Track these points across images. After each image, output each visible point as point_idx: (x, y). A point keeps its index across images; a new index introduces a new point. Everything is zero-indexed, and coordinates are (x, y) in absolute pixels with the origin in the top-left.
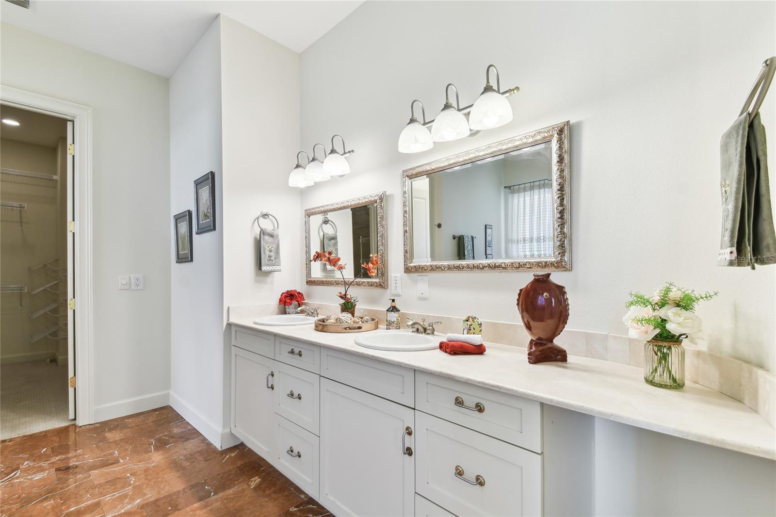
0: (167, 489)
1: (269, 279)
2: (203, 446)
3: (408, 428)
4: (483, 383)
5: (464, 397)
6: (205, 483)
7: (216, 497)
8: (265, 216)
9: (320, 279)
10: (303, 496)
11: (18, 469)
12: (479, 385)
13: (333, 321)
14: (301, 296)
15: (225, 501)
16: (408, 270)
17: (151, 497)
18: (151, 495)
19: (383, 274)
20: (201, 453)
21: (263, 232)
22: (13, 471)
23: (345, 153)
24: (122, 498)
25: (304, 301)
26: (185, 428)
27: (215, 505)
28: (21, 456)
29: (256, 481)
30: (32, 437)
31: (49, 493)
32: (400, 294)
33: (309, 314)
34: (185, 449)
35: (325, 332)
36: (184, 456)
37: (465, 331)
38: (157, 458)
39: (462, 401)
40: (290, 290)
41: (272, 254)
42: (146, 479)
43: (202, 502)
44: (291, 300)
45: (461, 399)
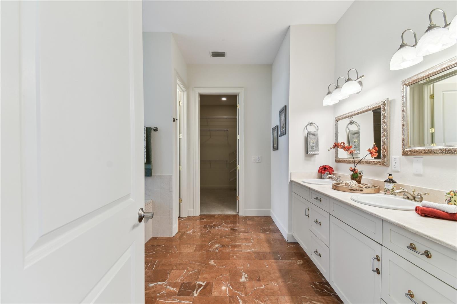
0: (263, 249)
1: (313, 159)
2: (280, 238)
3: (377, 256)
4: (428, 236)
5: (417, 245)
6: (278, 253)
7: (281, 261)
8: (311, 124)
9: (343, 159)
10: (323, 279)
11: (221, 225)
12: (425, 237)
13: (344, 184)
14: (331, 169)
15: (285, 264)
16: (405, 153)
17: (257, 250)
18: (257, 249)
19: (385, 157)
20: (279, 240)
21: (309, 133)
22: (220, 225)
23: (358, 78)
24: (248, 246)
25: (333, 172)
26: (275, 227)
27: (280, 264)
28: (222, 221)
29: (300, 262)
30: (226, 215)
31: (228, 236)
32: (399, 171)
33: (335, 180)
34: (273, 236)
35: (337, 190)
36: (272, 239)
37: (446, 202)
38: (262, 236)
39: (415, 247)
40: (325, 165)
41: (314, 145)
42: (257, 243)
43: (275, 260)
44: (325, 171)
45: (414, 245)
